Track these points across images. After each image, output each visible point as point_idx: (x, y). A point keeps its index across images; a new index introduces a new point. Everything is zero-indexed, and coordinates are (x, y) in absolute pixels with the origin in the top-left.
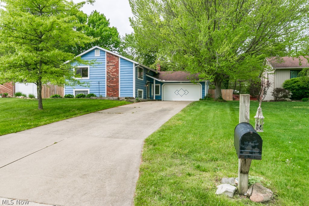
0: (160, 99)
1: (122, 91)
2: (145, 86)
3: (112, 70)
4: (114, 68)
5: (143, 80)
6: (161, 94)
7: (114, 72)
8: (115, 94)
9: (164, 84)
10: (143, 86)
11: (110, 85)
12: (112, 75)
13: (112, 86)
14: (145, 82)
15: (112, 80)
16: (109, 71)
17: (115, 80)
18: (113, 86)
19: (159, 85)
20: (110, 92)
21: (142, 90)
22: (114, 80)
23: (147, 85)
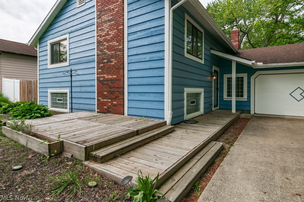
0: (247, 109)
1: (132, 97)
2: (209, 78)
3: (107, 34)
4: (111, 29)
5: (202, 62)
6: (249, 96)
7: (112, 40)
8: (115, 105)
9: (258, 73)
10: (204, 79)
11: (104, 77)
12: (108, 48)
13: (107, 80)
14: (207, 68)
15: (107, 62)
16: (101, 39)
17: (114, 61)
18: (111, 80)
19: (245, 76)
20: (104, 97)
21: (201, 90)
22: (113, 64)
23: (212, 76)
